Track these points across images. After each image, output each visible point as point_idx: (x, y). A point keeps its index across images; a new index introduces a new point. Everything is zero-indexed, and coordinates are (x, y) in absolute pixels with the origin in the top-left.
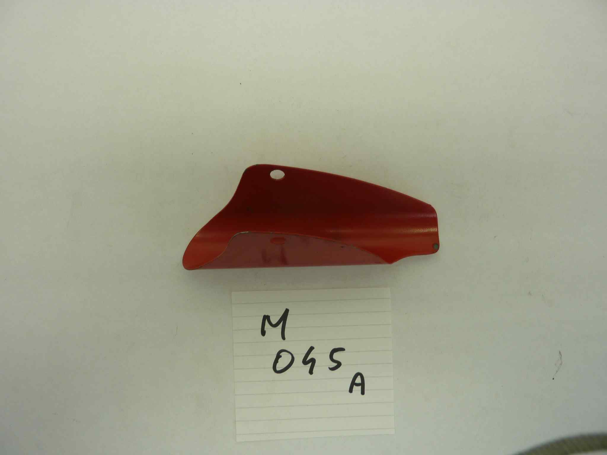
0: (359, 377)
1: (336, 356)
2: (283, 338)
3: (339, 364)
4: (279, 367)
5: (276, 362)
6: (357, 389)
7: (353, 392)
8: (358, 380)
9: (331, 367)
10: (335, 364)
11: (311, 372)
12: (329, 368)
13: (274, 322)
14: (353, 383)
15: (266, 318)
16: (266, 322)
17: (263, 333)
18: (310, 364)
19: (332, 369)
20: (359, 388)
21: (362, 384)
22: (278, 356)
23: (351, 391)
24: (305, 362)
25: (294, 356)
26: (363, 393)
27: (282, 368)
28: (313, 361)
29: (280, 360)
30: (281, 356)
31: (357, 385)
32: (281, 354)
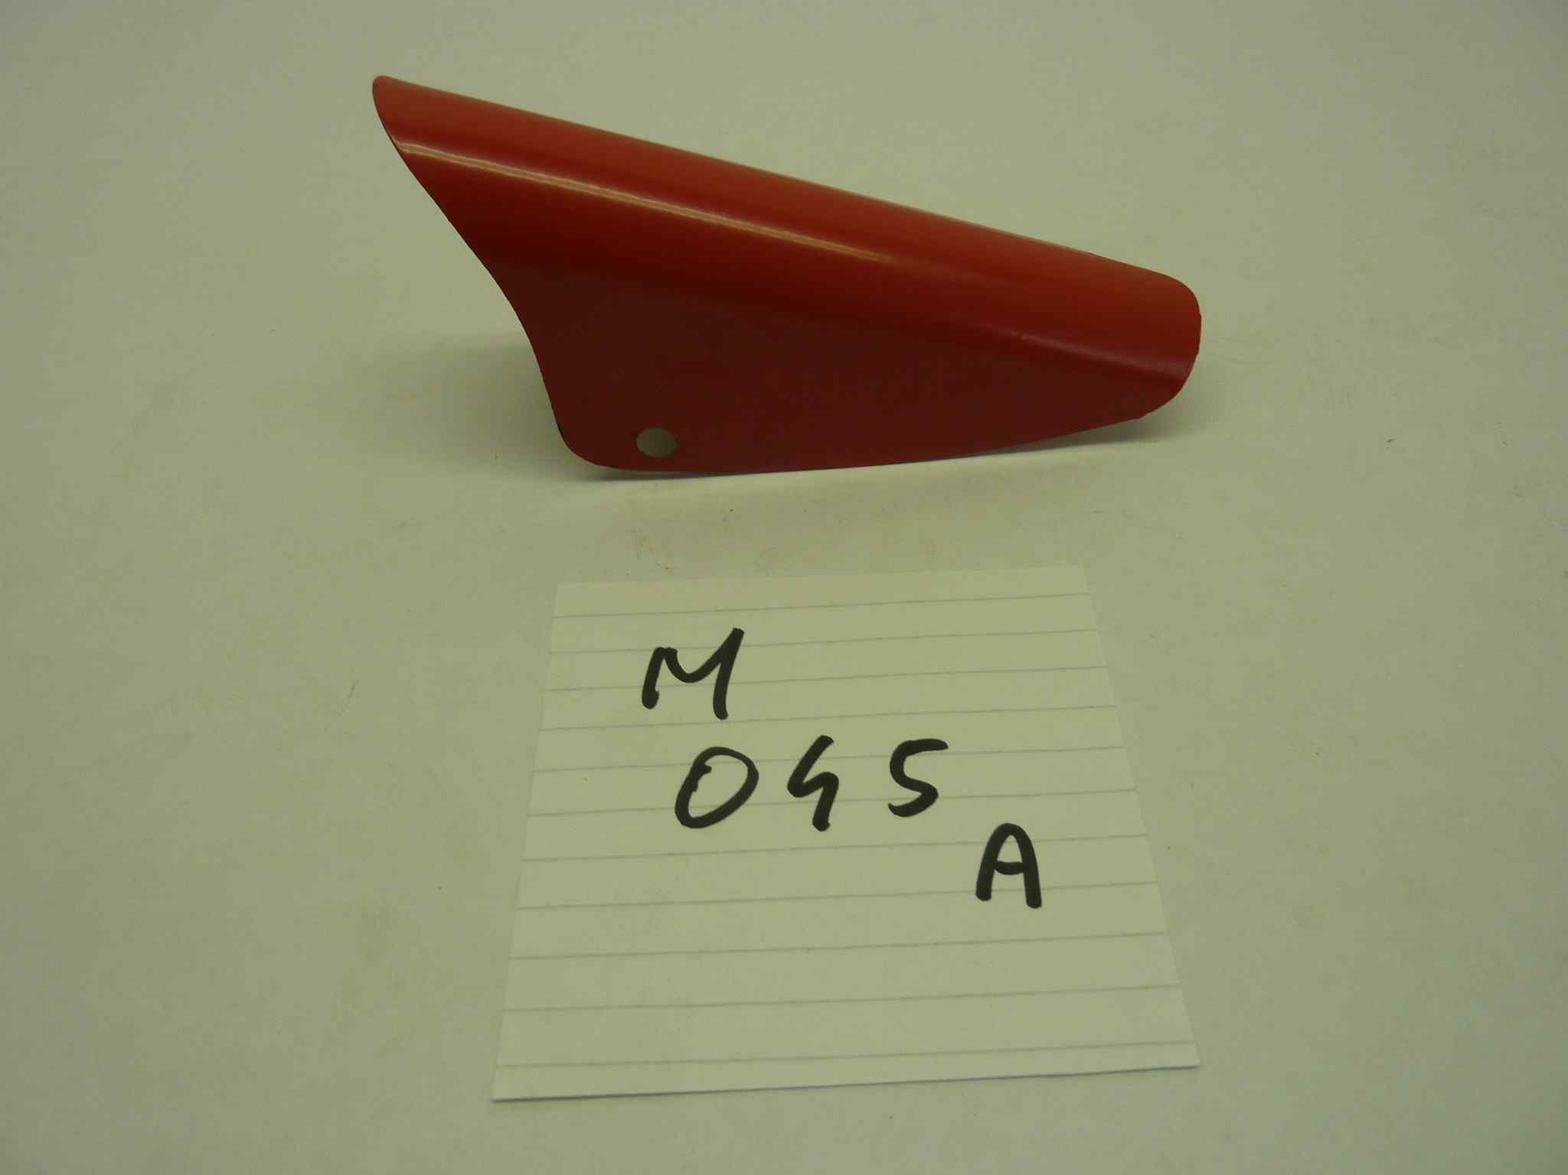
0: (1011, 839)
1: (914, 767)
2: (721, 711)
3: (928, 795)
4: (700, 804)
5: (690, 786)
6: (1009, 887)
7: (993, 894)
8: (1010, 852)
9: (896, 804)
10: (911, 795)
11: (821, 821)
12: (891, 807)
13: (689, 665)
14: (991, 864)
15: (665, 656)
16: (664, 668)
17: (650, 698)
18: (816, 795)
19: (904, 811)
20: (1019, 879)
21: (1028, 867)
22: (700, 768)
23: (984, 891)
24: (798, 786)
25: (757, 766)
26: (1034, 898)
27: (713, 809)
28: (829, 783)
29: (704, 781)
30: (708, 770)
31: (1008, 869)
32: (709, 763)
